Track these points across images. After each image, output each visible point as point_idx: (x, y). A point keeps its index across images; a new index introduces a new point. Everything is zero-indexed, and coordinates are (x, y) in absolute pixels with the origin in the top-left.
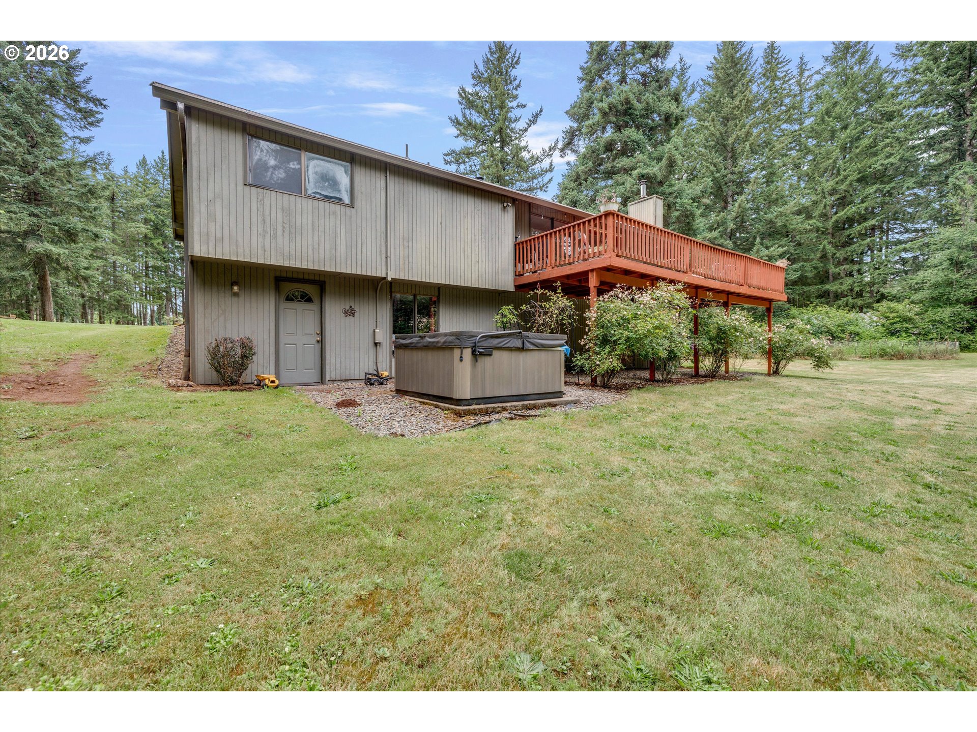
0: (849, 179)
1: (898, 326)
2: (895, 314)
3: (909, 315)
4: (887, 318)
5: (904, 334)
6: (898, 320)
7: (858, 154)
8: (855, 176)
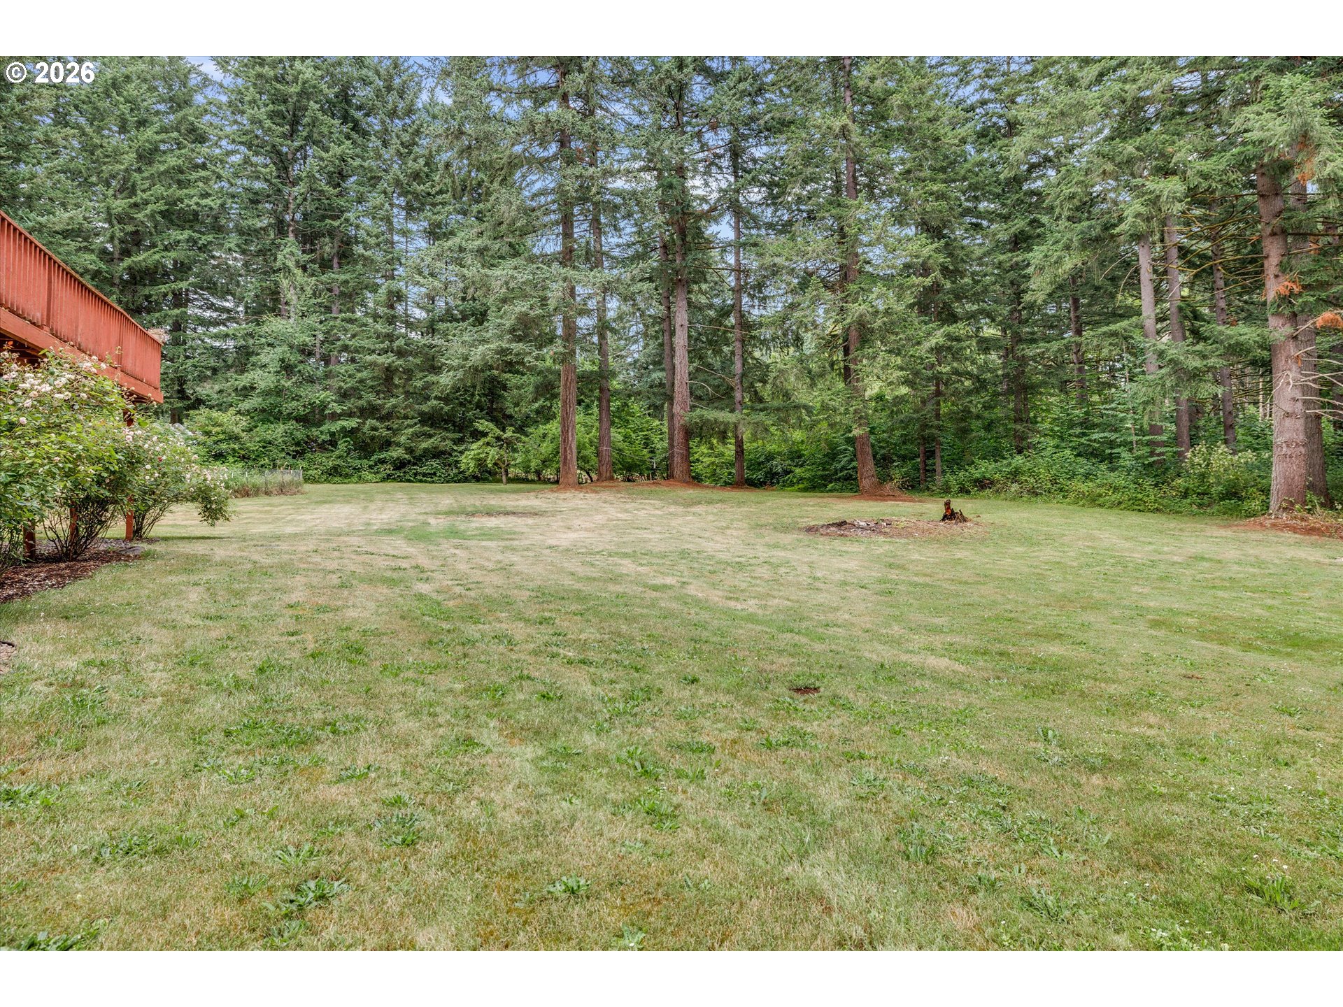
0: (150, 208)
1: (224, 446)
2: (218, 429)
3: (236, 430)
4: (208, 434)
5: (231, 459)
6: (222, 437)
7: (162, 173)
8: (161, 206)
